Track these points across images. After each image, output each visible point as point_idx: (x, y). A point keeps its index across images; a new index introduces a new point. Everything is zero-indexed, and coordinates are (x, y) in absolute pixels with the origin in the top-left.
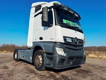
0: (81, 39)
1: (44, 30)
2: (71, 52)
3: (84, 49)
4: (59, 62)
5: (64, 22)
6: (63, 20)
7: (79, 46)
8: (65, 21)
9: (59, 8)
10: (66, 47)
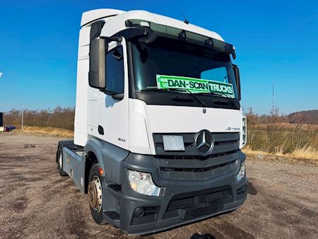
0: (228, 131)
1: (107, 107)
2: (181, 179)
3: (237, 162)
4: (134, 215)
5: (161, 83)
6: (158, 76)
7: (215, 155)
8: (162, 80)
9: (139, 40)
10: (162, 169)
